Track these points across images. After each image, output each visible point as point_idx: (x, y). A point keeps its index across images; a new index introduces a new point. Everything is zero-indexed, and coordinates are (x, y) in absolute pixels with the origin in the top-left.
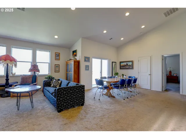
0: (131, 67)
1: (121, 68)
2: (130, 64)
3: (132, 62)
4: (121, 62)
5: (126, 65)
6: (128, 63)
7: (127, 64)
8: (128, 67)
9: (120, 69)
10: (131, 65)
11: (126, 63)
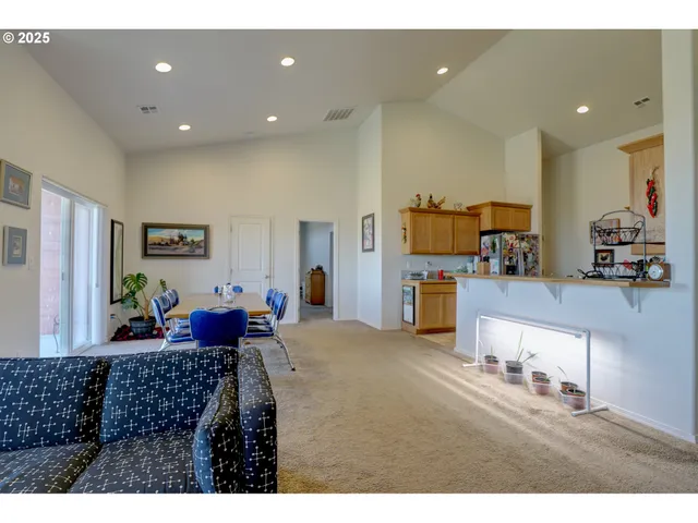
0: (201, 250)
1: (149, 252)
2: (198, 236)
3: (206, 229)
4: (146, 228)
5: (176, 239)
6: (184, 232)
7: (182, 238)
8: (185, 249)
9: (145, 254)
10: (203, 244)
11: (176, 231)
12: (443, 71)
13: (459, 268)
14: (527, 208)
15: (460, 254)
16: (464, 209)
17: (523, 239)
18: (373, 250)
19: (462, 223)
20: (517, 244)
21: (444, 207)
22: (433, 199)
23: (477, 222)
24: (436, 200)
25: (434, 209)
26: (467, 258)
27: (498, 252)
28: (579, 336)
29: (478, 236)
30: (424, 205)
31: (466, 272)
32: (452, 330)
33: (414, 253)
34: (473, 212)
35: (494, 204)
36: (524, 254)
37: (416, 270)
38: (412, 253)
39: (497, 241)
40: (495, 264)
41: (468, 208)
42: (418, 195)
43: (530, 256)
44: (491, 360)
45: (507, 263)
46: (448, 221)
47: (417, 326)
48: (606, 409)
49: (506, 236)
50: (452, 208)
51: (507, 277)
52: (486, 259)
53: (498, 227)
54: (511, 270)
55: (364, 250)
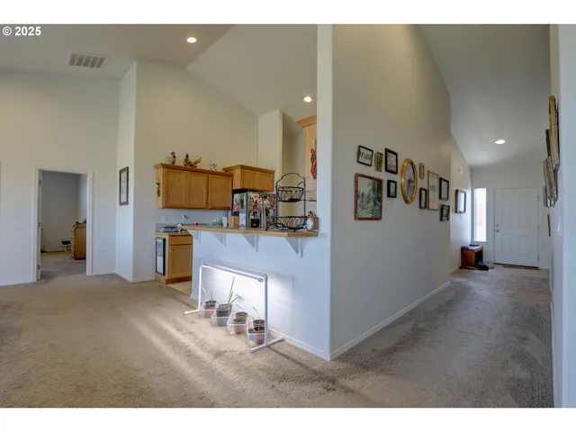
12: (192, 40)
13: (215, 221)
14: (272, 173)
15: (214, 209)
16: (219, 169)
17: (266, 197)
18: (127, 203)
19: (218, 181)
20: (260, 200)
21: (199, 166)
22: (189, 158)
23: (230, 181)
24: (192, 160)
25: (190, 167)
26: (223, 212)
27: (245, 207)
28: (260, 280)
29: (230, 193)
30: (180, 162)
31: (222, 225)
32: (188, 279)
33: (167, 206)
34: (228, 173)
35: (243, 167)
36: (266, 209)
37: (171, 222)
38: (164, 207)
39: (244, 198)
40: (242, 218)
41: (224, 169)
42: (173, 153)
43: (271, 212)
44: (210, 305)
45: (252, 217)
46: (203, 178)
47: (166, 277)
48: (283, 340)
49: (252, 195)
50: (207, 168)
51: (252, 230)
52: (237, 214)
53: (246, 187)
54: (255, 224)
55: (121, 204)
